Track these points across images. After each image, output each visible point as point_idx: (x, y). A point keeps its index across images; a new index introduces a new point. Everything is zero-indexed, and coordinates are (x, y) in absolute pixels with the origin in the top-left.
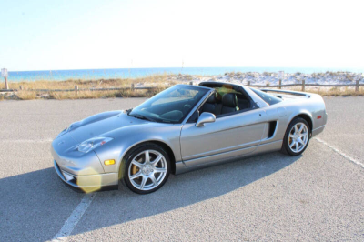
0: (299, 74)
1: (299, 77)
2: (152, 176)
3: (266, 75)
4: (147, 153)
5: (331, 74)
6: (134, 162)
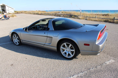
2: (17, 42)
4: (15, 35)
6: (13, 36)
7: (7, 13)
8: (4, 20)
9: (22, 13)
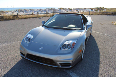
0: (41, 9)
1: (41, 10)
3: (31, 10)
5: (50, 9)
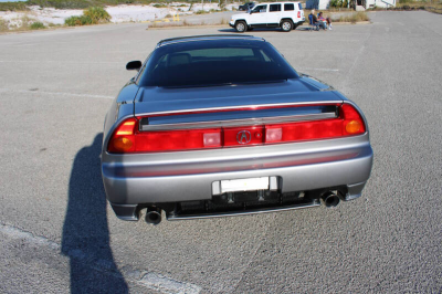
7: (368, 7)
8: (307, 29)
9: (423, 8)
